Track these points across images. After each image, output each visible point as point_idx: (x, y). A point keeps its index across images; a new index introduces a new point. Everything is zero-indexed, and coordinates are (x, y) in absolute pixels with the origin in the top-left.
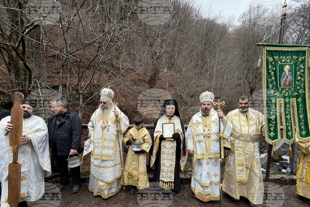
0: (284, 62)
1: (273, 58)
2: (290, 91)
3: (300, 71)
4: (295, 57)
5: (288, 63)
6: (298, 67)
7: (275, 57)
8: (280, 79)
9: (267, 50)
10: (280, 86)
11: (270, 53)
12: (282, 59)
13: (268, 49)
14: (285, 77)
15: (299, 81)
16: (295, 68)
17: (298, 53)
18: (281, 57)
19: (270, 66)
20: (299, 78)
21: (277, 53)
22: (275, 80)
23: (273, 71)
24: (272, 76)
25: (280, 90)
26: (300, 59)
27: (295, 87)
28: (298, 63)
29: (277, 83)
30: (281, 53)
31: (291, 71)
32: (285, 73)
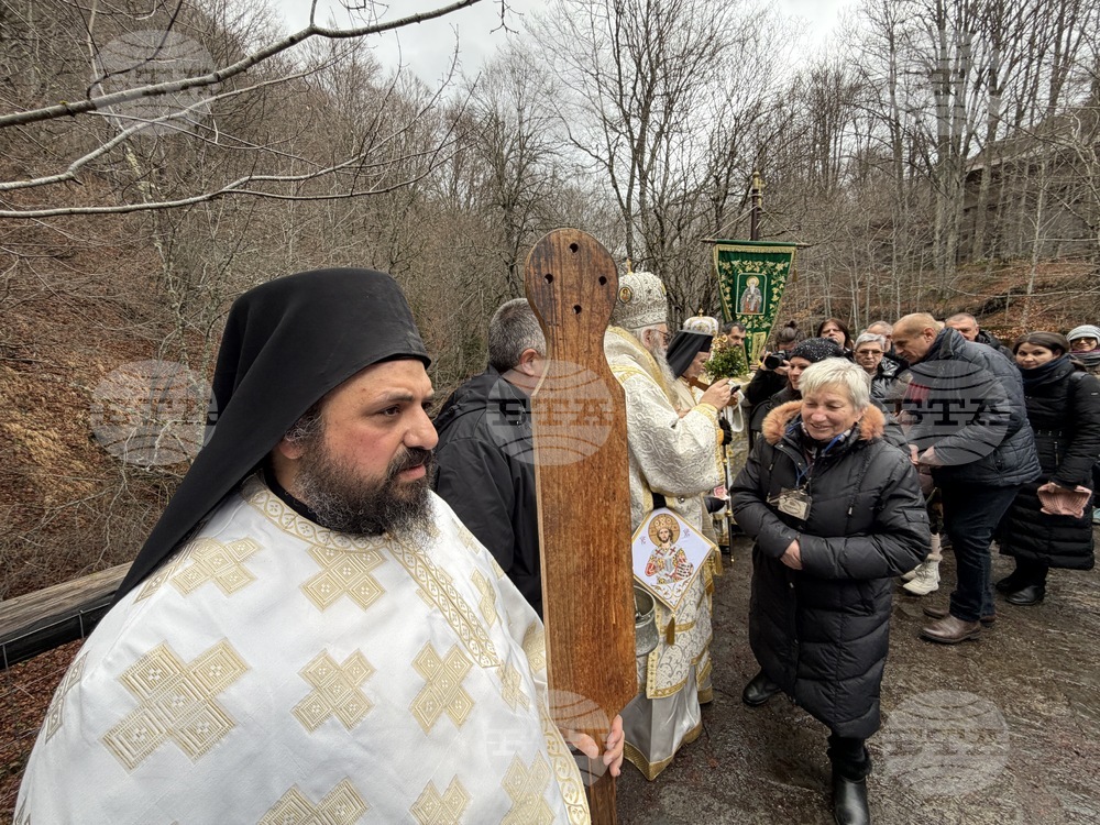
1: (731, 264)
2: (755, 321)
3: (779, 287)
4: (770, 264)
6: (774, 280)
7: (733, 262)
8: (740, 298)
9: (720, 252)
10: (739, 311)
11: (724, 256)
12: (746, 266)
13: (721, 249)
14: (749, 296)
15: (774, 303)
16: (769, 283)
17: (776, 257)
18: (745, 263)
19: (723, 278)
20: (775, 298)
21: (737, 255)
22: (732, 301)
23: (729, 285)
24: (725, 294)
25: (739, 317)
26: (780, 267)
27: (767, 314)
28: (775, 274)
29: (734, 306)
30: (745, 255)
31: (760, 286)
32: (749, 290)
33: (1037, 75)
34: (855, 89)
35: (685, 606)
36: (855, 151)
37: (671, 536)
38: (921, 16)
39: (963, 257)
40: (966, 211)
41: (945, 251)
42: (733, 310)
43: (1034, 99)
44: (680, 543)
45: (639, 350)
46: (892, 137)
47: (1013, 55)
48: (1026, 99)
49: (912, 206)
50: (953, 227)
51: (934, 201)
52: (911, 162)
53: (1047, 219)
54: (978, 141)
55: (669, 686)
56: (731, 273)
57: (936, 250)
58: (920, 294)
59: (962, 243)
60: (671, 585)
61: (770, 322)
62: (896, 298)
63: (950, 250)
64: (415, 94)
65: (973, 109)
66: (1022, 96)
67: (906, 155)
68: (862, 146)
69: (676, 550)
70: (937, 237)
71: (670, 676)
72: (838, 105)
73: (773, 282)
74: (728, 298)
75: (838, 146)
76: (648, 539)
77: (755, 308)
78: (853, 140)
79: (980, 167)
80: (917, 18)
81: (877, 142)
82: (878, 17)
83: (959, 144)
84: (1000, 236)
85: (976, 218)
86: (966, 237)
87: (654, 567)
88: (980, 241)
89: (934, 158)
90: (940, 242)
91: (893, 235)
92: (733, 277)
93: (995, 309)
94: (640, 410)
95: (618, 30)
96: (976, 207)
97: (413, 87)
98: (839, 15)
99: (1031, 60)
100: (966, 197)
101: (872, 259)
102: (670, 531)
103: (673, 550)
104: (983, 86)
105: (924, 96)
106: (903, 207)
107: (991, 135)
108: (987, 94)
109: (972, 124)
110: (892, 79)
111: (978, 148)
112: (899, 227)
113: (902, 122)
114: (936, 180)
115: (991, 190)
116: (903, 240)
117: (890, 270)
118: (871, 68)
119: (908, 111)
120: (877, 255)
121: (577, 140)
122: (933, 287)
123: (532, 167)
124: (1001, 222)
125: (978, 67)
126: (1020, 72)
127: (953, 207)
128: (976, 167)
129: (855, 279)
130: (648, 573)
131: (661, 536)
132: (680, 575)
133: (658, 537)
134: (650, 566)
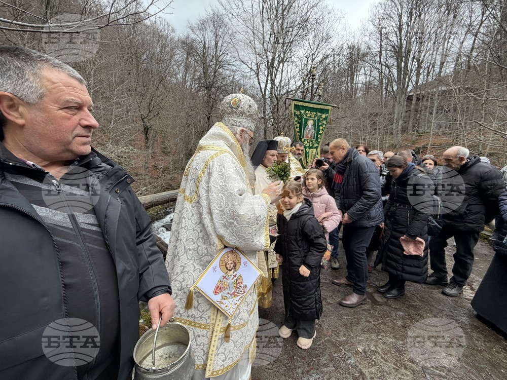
1: (300, 112)
2: (311, 143)
3: (323, 126)
4: (319, 114)
6: (321, 122)
11: (297, 107)
12: (307, 114)
13: (296, 104)
14: (308, 130)
15: (320, 134)
16: (318, 124)
17: (322, 111)
18: (307, 112)
19: (296, 119)
20: (321, 132)
21: (304, 108)
22: (300, 131)
23: (299, 123)
24: (297, 127)
25: (303, 140)
26: (324, 116)
27: (317, 140)
28: (321, 119)
29: (301, 134)
30: (307, 108)
31: (314, 125)
32: (309, 127)
33: (436, 58)
34: (365, 55)
35: (239, 313)
36: (364, 82)
37: (235, 267)
38: (393, 26)
39: (405, 131)
40: (406, 112)
41: (397, 128)
42: (300, 136)
43: (434, 68)
44: (241, 271)
46: (379, 77)
47: (427, 48)
48: (431, 67)
49: (386, 107)
50: (401, 118)
51: (394, 106)
52: (386, 89)
53: (436, 117)
54: (412, 83)
55: (222, 368)
56: (300, 117)
57: (394, 126)
58: (387, 145)
59: (404, 125)
60: (231, 300)
61: (318, 144)
62: (377, 146)
63: (400, 127)
64: (166, 31)
65: (411, 69)
66: (430, 66)
67: (384, 85)
68: (367, 80)
69: (237, 276)
70: (395, 121)
71: (223, 361)
72: (358, 60)
73: (320, 124)
74: (298, 130)
75: (357, 79)
77: (311, 136)
78: (363, 77)
80: (391, 27)
81: (373, 78)
82: (376, 24)
83: (405, 83)
84: (419, 123)
85: (410, 114)
86: (405, 123)
87: (220, 288)
88: (411, 125)
89: (395, 88)
90: (396, 123)
91: (377, 119)
92: (301, 119)
94: (222, 178)
95: (263, 9)
96: (410, 111)
97: (166, 27)
98: (361, 21)
99: (434, 51)
100: (407, 105)
101: (369, 128)
102: (235, 263)
103: (235, 276)
104: (415, 60)
105: (392, 61)
106: (382, 107)
107: (417, 82)
108: (416, 63)
109: (410, 75)
110: (380, 52)
111: (412, 86)
112: (380, 115)
113: (383, 71)
114: (396, 97)
115: (416, 104)
116: (381, 121)
117: (376, 134)
118: (372, 46)
119: (386, 67)
120: (371, 127)
121: (242, 59)
122: (392, 142)
123: (221, 70)
124: (420, 117)
125: (413, 52)
126: (429, 55)
127: (402, 109)
128: (411, 94)
129: (361, 136)
130: (216, 293)
131: (228, 266)
132: (238, 293)
133: (226, 267)
134: (217, 287)
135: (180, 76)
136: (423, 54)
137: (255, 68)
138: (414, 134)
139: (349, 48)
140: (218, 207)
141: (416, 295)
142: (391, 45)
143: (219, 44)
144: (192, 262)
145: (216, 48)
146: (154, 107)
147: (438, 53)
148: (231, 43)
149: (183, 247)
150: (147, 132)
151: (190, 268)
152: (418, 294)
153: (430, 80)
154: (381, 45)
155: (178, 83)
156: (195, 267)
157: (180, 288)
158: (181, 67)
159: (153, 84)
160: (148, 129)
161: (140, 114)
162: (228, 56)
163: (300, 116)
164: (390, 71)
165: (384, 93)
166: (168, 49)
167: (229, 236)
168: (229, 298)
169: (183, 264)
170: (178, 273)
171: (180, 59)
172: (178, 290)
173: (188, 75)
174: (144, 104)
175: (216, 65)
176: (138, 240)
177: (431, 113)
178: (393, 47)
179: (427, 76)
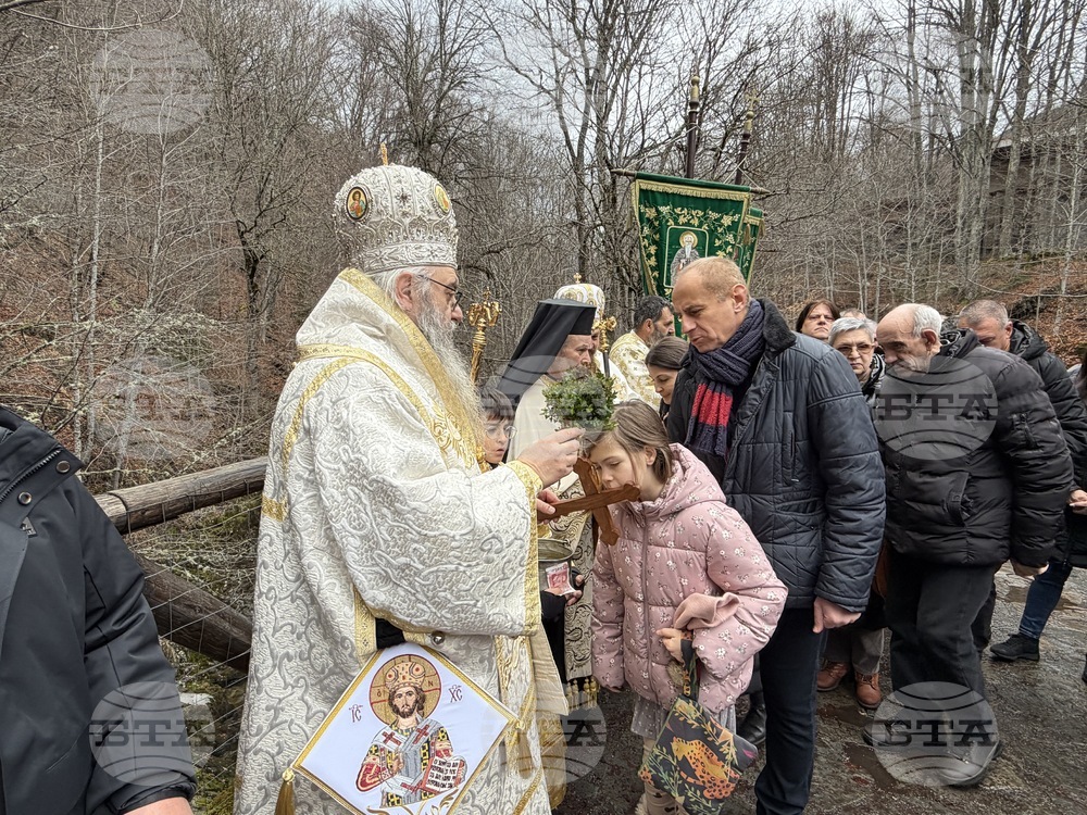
0: (683, 225)
1: (657, 211)
3: (725, 251)
4: (714, 215)
5: (694, 226)
6: (719, 239)
7: (662, 209)
9: (641, 190)
11: (647, 197)
12: (679, 215)
13: (644, 187)
14: (683, 261)
16: (712, 243)
17: (722, 206)
18: (678, 210)
19: (646, 231)
21: (668, 198)
22: (659, 267)
23: (654, 242)
24: (649, 256)
26: (727, 221)
28: (720, 230)
29: (661, 274)
30: (677, 199)
31: (699, 247)
32: (684, 252)
33: (1072, 39)
34: (868, 37)
36: (866, 113)
37: (420, 704)
39: (989, 251)
40: (992, 194)
41: (967, 242)
42: (659, 280)
43: (1069, 68)
44: (441, 715)
45: (388, 317)
46: (910, 99)
47: (1045, 15)
48: (1059, 66)
49: (931, 183)
50: (978, 212)
51: (956, 180)
52: (932, 133)
53: (1081, 210)
54: (1006, 112)
56: (657, 226)
57: (958, 239)
59: (987, 232)
60: (414, 808)
63: (974, 240)
65: (1001, 73)
66: (1055, 63)
67: (925, 122)
68: (875, 109)
69: (430, 731)
70: (959, 223)
72: (847, 54)
73: (717, 243)
74: (653, 262)
75: (846, 105)
76: (367, 711)
78: (864, 99)
79: (1009, 143)
81: (892, 104)
83: (985, 113)
84: (1030, 226)
85: (1003, 203)
86: (992, 227)
87: (378, 771)
88: (1007, 233)
89: (956, 129)
90: (962, 230)
91: (907, 217)
92: (659, 230)
93: (1023, 314)
94: (346, 439)
96: (1003, 192)
99: (1066, 20)
100: (993, 177)
101: (884, 246)
102: (419, 691)
103: (423, 732)
104: (1011, 49)
105: (945, 54)
106: (921, 185)
107: (1020, 110)
108: (1016, 57)
109: (999, 91)
110: (911, 28)
111: (1006, 122)
112: (915, 207)
113: (921, 82)
114: (959, 155)
115: (1019, 171)
116: (920, 224)
117: (904, 260)
118: (886, 13)
119: (928, 70)
120: (889, 241)
121: (513, 60)
122: (953, 284)
123: (456, 93)
124: (1032, 209)
125: (1006, 24)
126: (1053, 34)
127: (978, 188)
128: (1003, 144)
129: (862, 270)
130: (363, 784)
131: (398, 702)
132: (437, 784)
133: (391, 704)
134: (367, 768)
135: (344, 113)
136: (1035, 31)
137: (550, 84)
138: (1016, 259)
139: (822, 20)
140: (355, 528)
141: (1014, 758)
142: (940, 9)
143: (451, 23)
144: (299, 692)
145: (442, 33)
146: (272, 200)
147: (1079, 25)
148: (484, 17)
149: (268, 652)
150: (254, 269)
151: (295, 712)
152: (1020, 755)
153: (1058, 104)
154: (912, 11)
155: (340, 134)
156: (309, 708)
157: (272, 773)
158: (348, 88)
159: (270, 136)
160: (256, 261)
161: (235, 220)
162: (475, 55)
163: (656, 223)
164: (939, 83)
165: (926, 142)
166: (311, 39)
167: (405, 605)
168: (409, 800)
169: (274, 703)
170: (260, 729)
171: (345, 66)
172: (268, 779)
173: (366, 111)
174: (248, 193)
175: (443, 79)
176: (96, 635)
177: (1064, 198)
178: (949, 14)
179: (1050, 93)
